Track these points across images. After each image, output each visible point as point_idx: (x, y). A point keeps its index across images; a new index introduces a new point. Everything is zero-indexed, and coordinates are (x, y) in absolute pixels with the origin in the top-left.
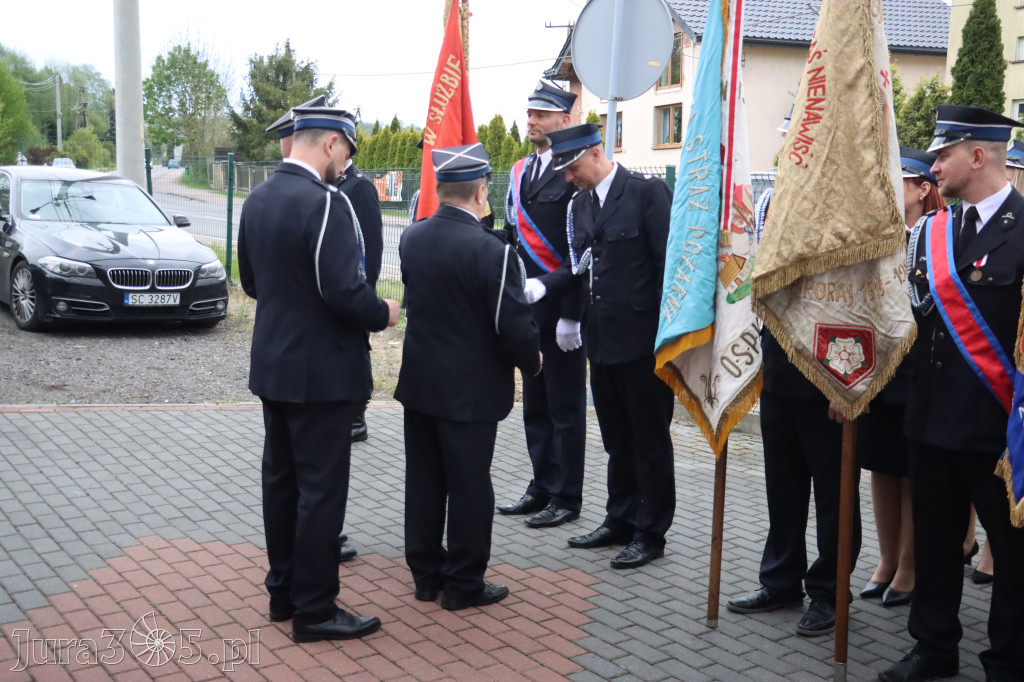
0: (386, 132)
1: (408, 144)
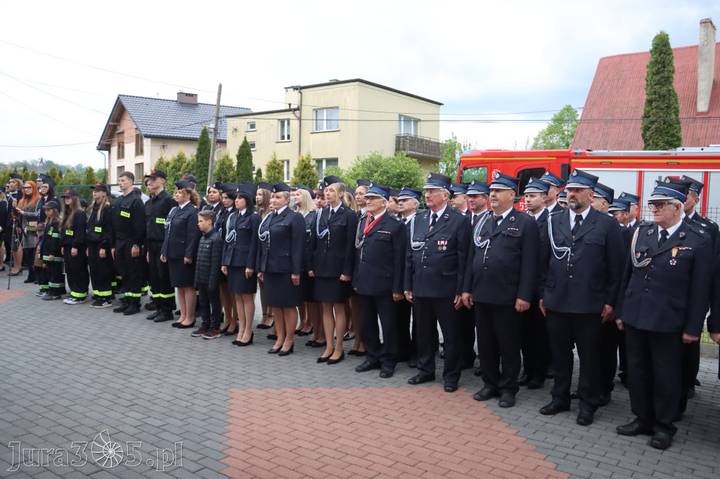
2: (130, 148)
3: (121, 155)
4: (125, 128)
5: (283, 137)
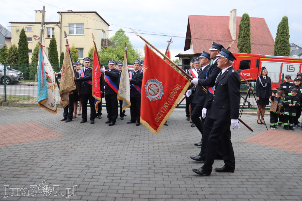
5: (49, 36)
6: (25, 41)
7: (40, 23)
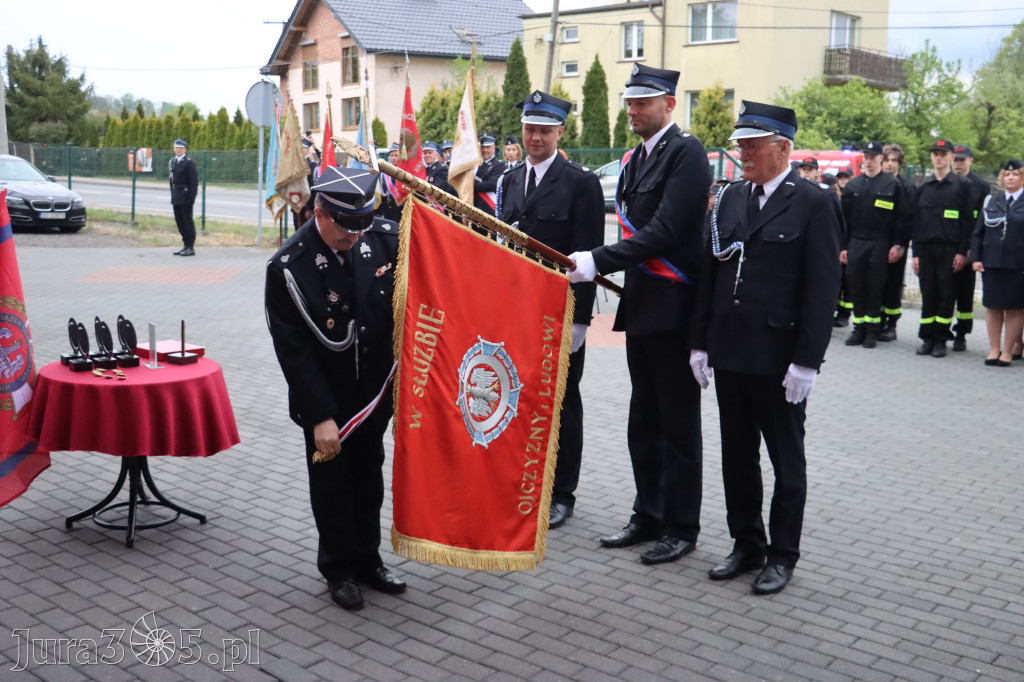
0: (135, 118)
1: (155, 128)
2: (330, 72)
3: (311, 81)
4: (318, 36)
5: (629, 54)
6: (519, 80)
7: (548, 15)
